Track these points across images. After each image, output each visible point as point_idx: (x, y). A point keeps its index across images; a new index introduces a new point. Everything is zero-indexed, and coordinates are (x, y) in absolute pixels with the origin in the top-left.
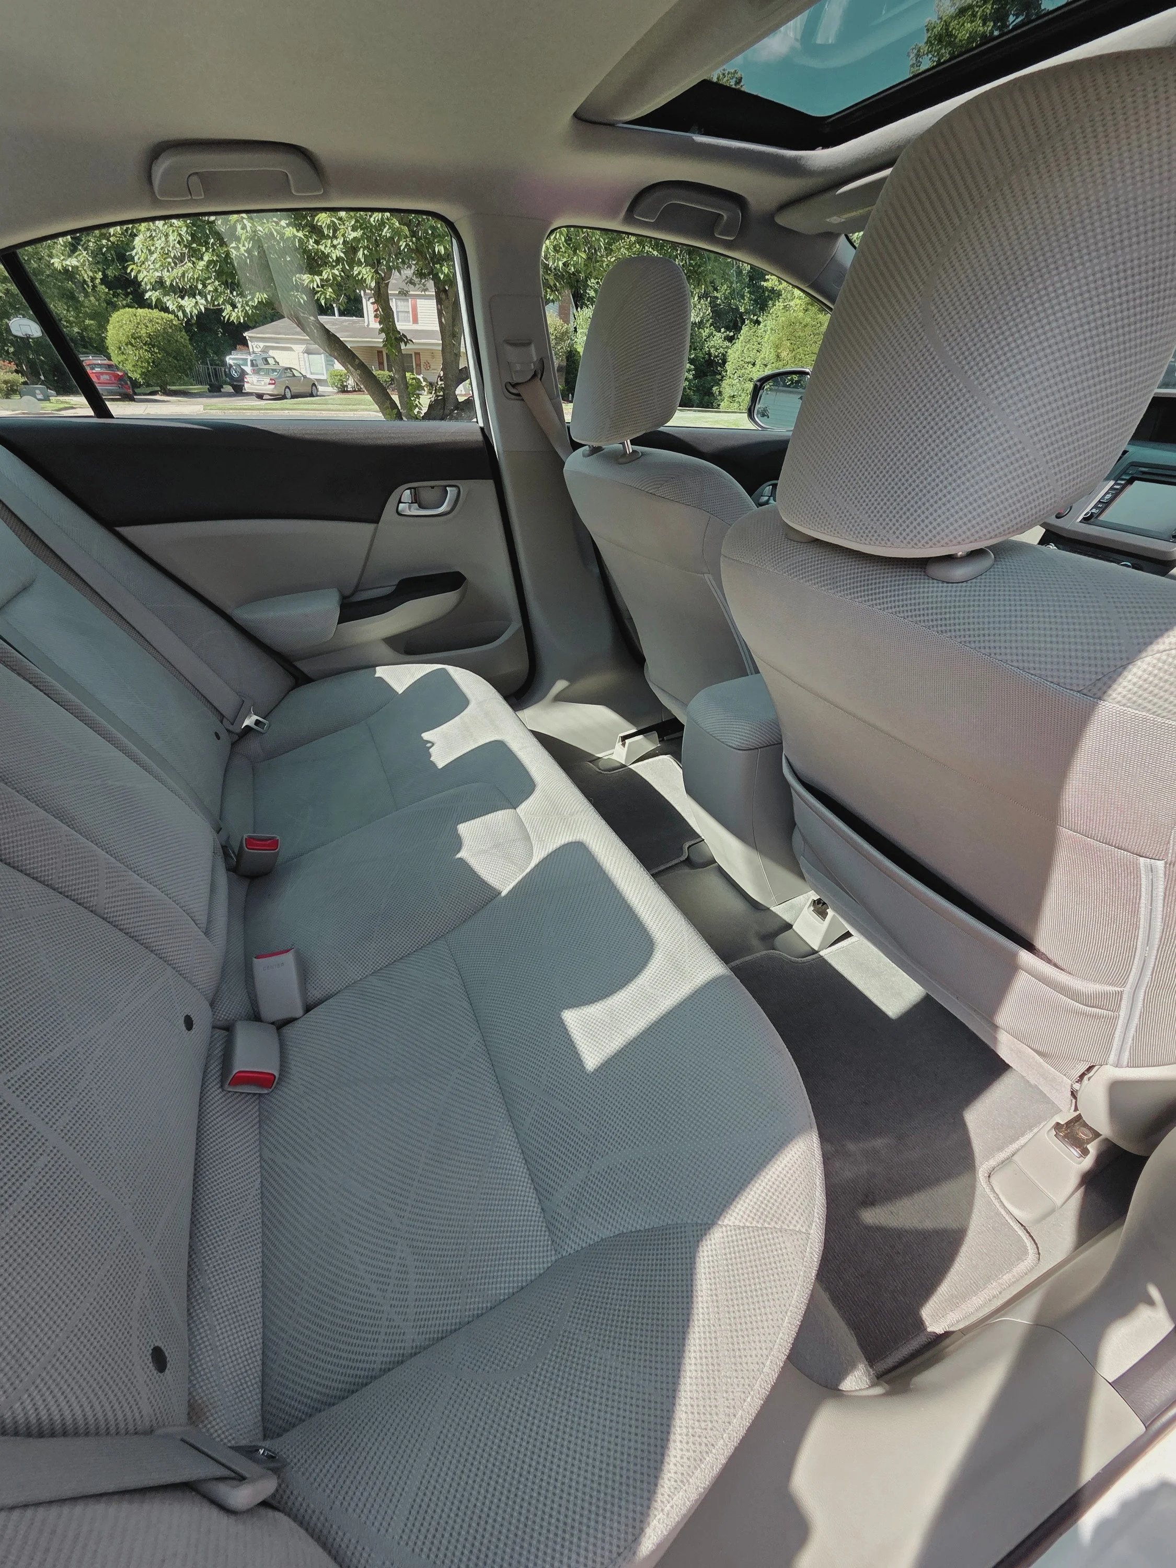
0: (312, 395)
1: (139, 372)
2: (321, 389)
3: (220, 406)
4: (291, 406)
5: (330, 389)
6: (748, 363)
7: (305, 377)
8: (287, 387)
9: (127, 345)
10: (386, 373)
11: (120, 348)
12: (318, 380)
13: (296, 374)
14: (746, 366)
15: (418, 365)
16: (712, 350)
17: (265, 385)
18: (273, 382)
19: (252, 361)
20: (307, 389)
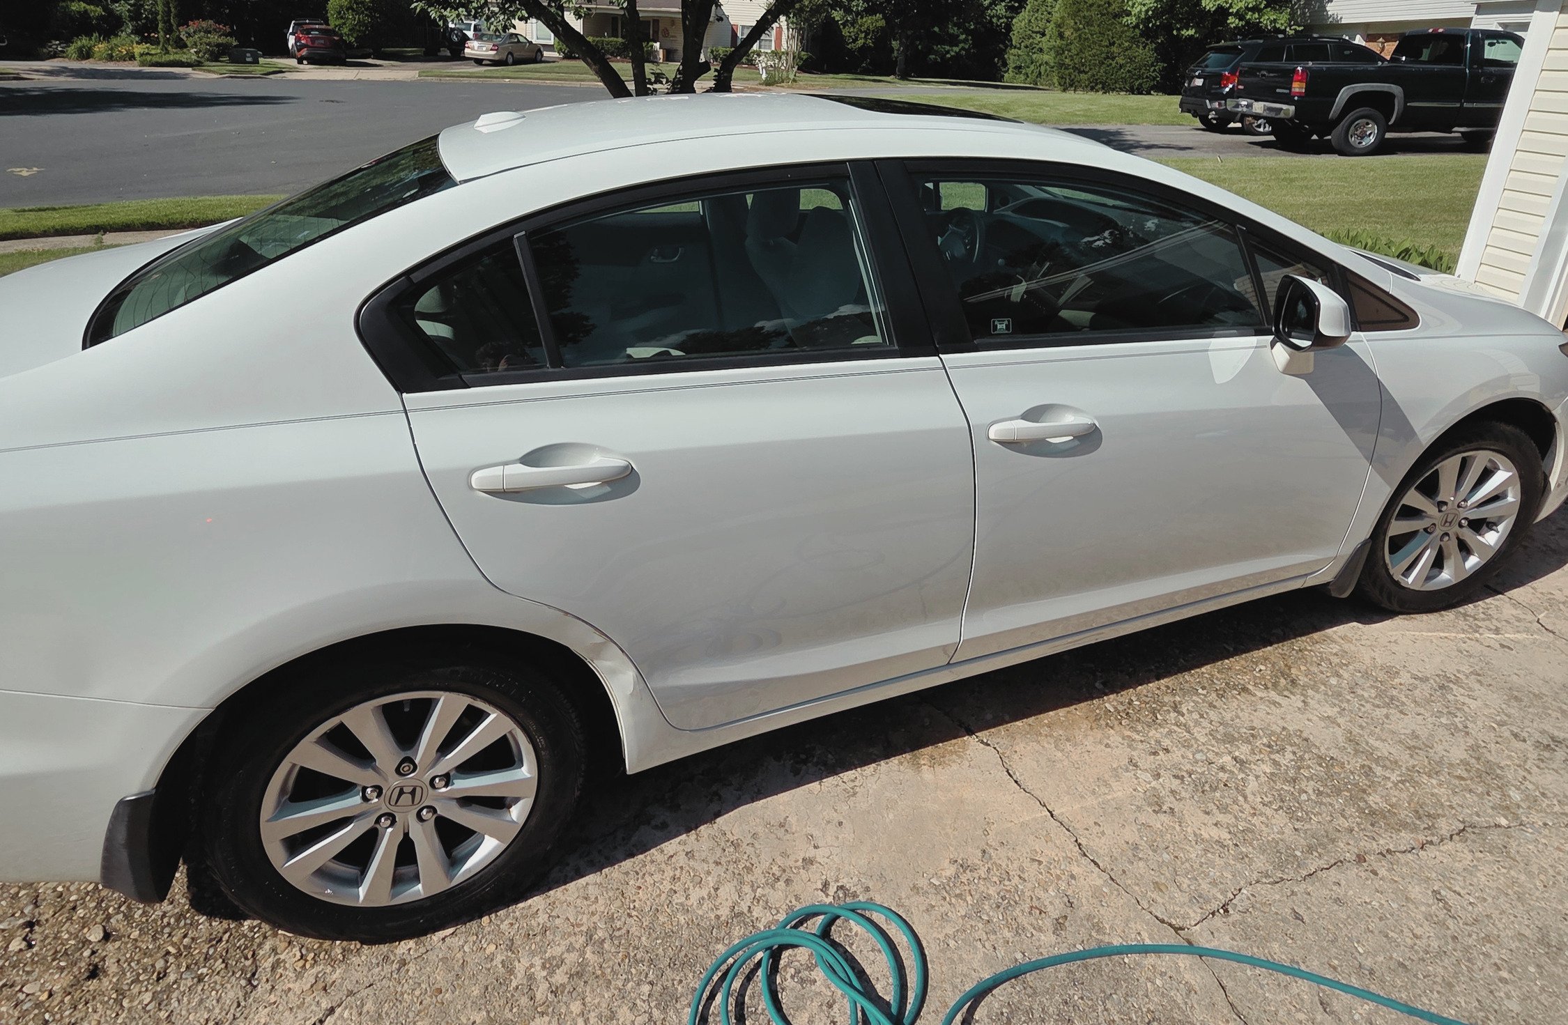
0: (535, 61)
1: (355, 35)
2: (546, 54)
3: (437, 72)
4: (510, 74)
5: (556, 54)
6: (1037, 32)
7: (531, 43)
8: (510, 53)
9: (347, 10)
10: (620, 40)
11: (339, 13)
12: (543, 45)
13: (522, 39)
14: (1034, 35)
15: (656, 32)
16: (994, 20)
17: (487, 50)
18: (496, 48)
19: (475, 26)
20: (532, 55)
